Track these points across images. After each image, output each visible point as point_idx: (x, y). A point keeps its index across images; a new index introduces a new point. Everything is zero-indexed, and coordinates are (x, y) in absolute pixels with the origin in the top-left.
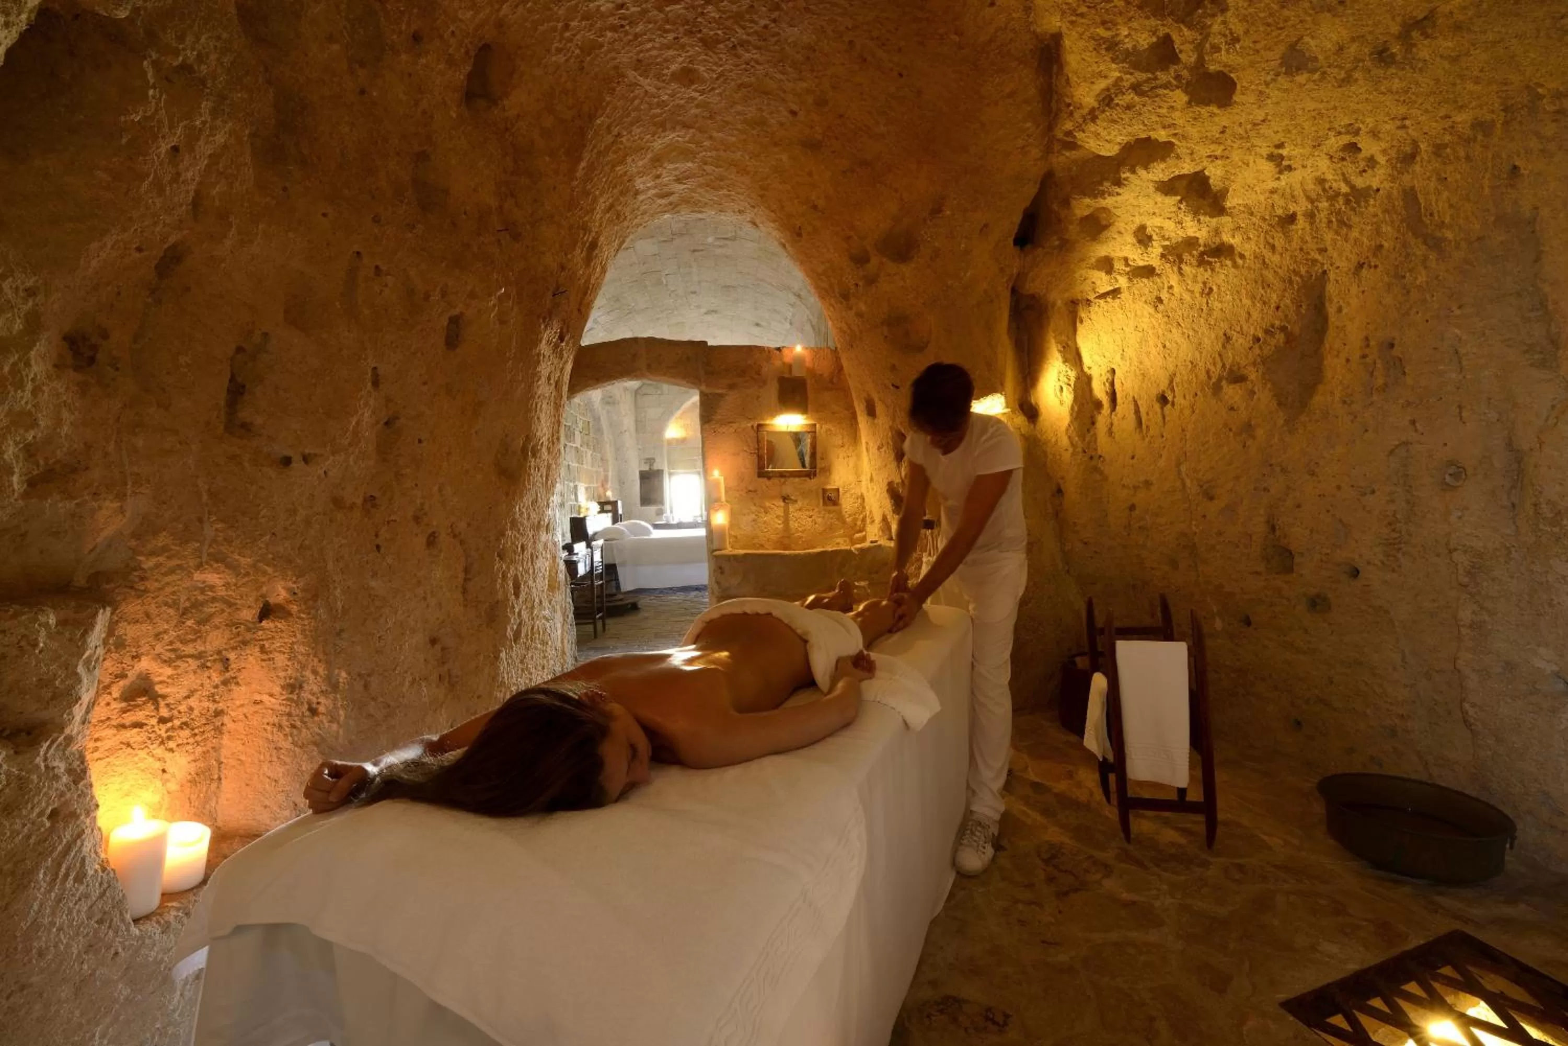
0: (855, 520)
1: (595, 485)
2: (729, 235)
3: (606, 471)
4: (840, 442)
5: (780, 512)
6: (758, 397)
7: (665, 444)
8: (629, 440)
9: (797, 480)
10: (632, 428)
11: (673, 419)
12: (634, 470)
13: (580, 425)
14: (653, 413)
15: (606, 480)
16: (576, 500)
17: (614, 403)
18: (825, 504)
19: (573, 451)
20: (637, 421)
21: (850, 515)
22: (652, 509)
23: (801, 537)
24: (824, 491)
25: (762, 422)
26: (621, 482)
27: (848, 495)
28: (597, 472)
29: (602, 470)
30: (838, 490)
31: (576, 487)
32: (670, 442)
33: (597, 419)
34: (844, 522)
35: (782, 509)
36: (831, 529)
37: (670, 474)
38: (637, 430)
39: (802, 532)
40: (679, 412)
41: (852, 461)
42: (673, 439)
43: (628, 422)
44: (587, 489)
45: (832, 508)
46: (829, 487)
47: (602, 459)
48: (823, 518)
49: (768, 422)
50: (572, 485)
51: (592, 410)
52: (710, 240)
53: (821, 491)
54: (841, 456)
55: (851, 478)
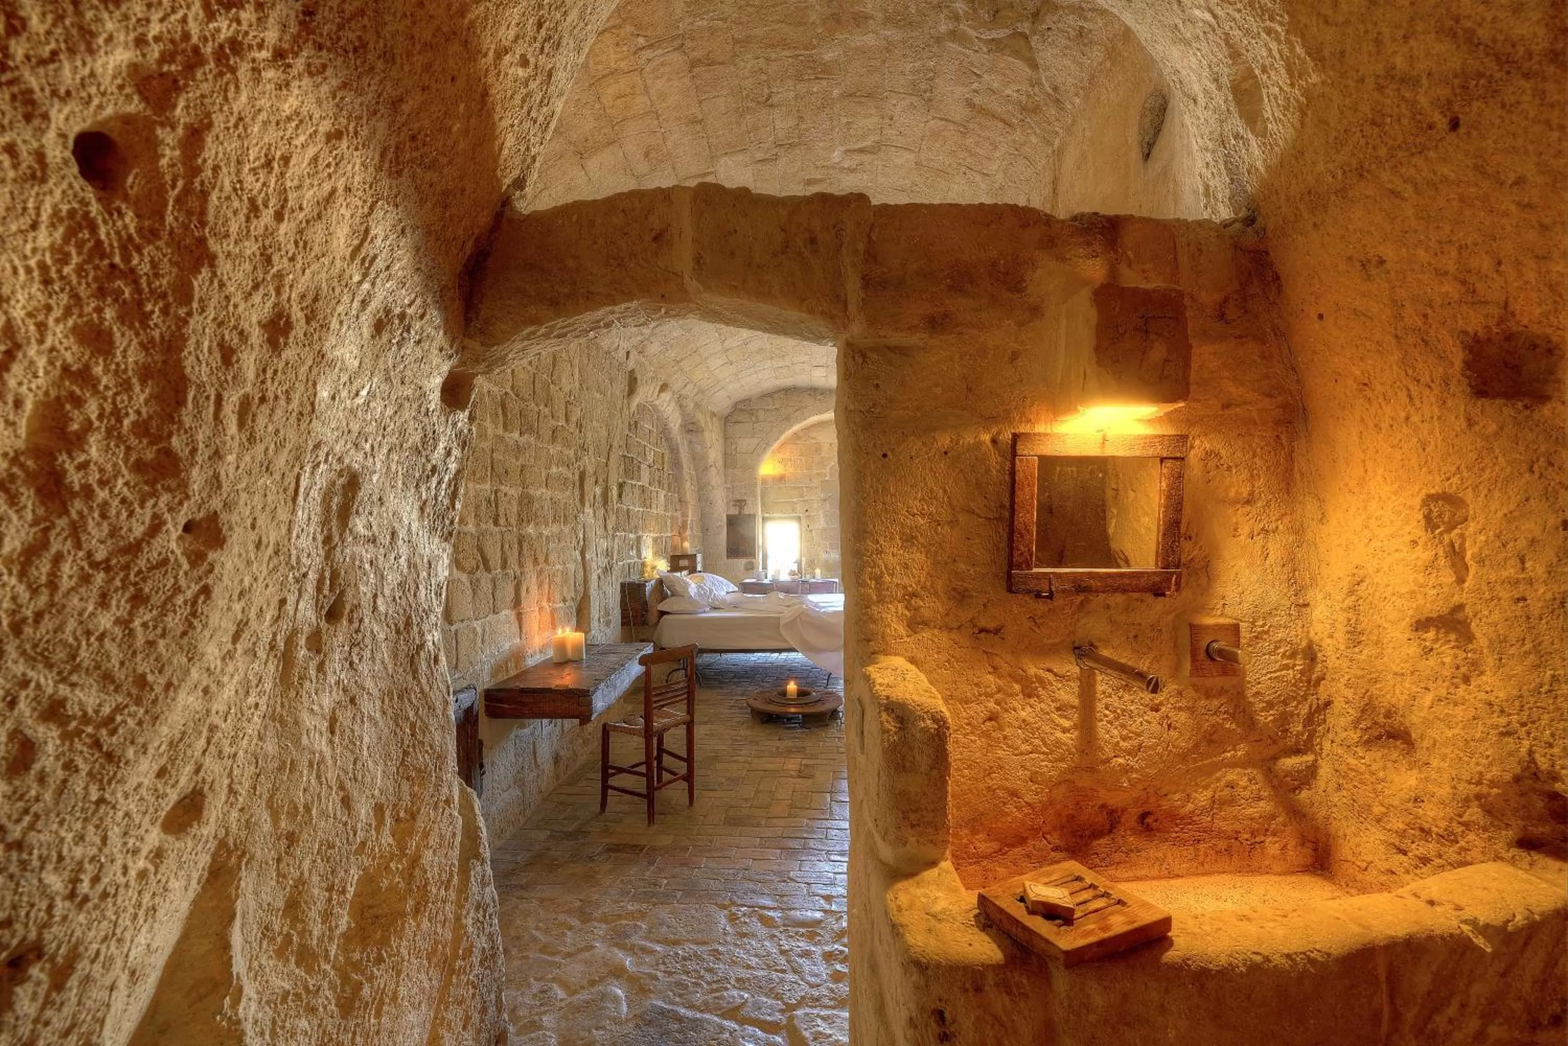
0: (1284, 720)
1: (669, 534)
2: (868, 143)
3: (685, 515)
4: (1245, 492)
5: (1069, 694)
6: (1015, 356)
7: (759, 482)
8: (715, 478)
9: (1119, 598)
10: (720, 463)
11: (769, 454)
12: (721, 510)
13: (650, 457)
14: (745, 444)
15: (684, 526)
16: (639, 555)
17: (697, 432)
18: (1197, 670)
19: (636, 490)
20: (725, 454)
21: (1270, 705)
22: (741, 562)
23: (1127, 770)
24: (1195, 630)
25: (1023, 429)
26: (705, 528)
27: (1265, 645)
28: (672, 518)
29: (679, 514)
30: (1235, 629)
31: (639, 539)
32: (764, 481)
33: (674, 450)
34: (1250, 724)
35: (1075, 685)
36: (1210, 742)
37: (764, 519)
38: (726, 466)
39: (1130, 753)
40: (776, 445)
41: (1276, 547)
42: (769, 476)
43: (715, 455)
44: (655, 540)
45: (1218, 682)
46: (1209, 621)
47: (680, 501)
48: (1191, 710)
49: (1040, 428)
50: (632, 536)
51: (668, 440)
52: (836, 155)
53: (1185, 632)
54: (1244, 530)
55: (1276, 595)
